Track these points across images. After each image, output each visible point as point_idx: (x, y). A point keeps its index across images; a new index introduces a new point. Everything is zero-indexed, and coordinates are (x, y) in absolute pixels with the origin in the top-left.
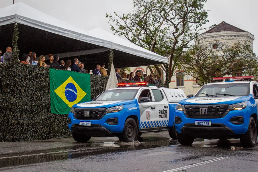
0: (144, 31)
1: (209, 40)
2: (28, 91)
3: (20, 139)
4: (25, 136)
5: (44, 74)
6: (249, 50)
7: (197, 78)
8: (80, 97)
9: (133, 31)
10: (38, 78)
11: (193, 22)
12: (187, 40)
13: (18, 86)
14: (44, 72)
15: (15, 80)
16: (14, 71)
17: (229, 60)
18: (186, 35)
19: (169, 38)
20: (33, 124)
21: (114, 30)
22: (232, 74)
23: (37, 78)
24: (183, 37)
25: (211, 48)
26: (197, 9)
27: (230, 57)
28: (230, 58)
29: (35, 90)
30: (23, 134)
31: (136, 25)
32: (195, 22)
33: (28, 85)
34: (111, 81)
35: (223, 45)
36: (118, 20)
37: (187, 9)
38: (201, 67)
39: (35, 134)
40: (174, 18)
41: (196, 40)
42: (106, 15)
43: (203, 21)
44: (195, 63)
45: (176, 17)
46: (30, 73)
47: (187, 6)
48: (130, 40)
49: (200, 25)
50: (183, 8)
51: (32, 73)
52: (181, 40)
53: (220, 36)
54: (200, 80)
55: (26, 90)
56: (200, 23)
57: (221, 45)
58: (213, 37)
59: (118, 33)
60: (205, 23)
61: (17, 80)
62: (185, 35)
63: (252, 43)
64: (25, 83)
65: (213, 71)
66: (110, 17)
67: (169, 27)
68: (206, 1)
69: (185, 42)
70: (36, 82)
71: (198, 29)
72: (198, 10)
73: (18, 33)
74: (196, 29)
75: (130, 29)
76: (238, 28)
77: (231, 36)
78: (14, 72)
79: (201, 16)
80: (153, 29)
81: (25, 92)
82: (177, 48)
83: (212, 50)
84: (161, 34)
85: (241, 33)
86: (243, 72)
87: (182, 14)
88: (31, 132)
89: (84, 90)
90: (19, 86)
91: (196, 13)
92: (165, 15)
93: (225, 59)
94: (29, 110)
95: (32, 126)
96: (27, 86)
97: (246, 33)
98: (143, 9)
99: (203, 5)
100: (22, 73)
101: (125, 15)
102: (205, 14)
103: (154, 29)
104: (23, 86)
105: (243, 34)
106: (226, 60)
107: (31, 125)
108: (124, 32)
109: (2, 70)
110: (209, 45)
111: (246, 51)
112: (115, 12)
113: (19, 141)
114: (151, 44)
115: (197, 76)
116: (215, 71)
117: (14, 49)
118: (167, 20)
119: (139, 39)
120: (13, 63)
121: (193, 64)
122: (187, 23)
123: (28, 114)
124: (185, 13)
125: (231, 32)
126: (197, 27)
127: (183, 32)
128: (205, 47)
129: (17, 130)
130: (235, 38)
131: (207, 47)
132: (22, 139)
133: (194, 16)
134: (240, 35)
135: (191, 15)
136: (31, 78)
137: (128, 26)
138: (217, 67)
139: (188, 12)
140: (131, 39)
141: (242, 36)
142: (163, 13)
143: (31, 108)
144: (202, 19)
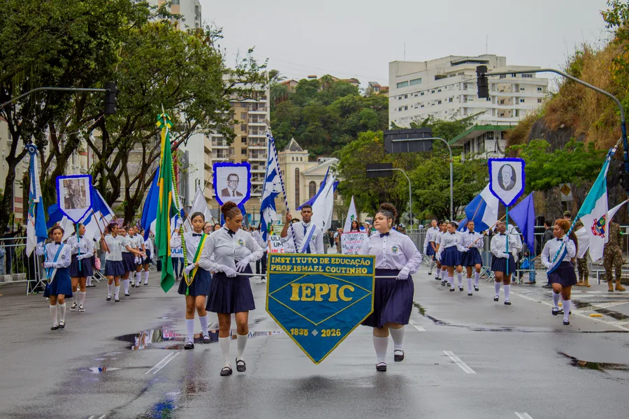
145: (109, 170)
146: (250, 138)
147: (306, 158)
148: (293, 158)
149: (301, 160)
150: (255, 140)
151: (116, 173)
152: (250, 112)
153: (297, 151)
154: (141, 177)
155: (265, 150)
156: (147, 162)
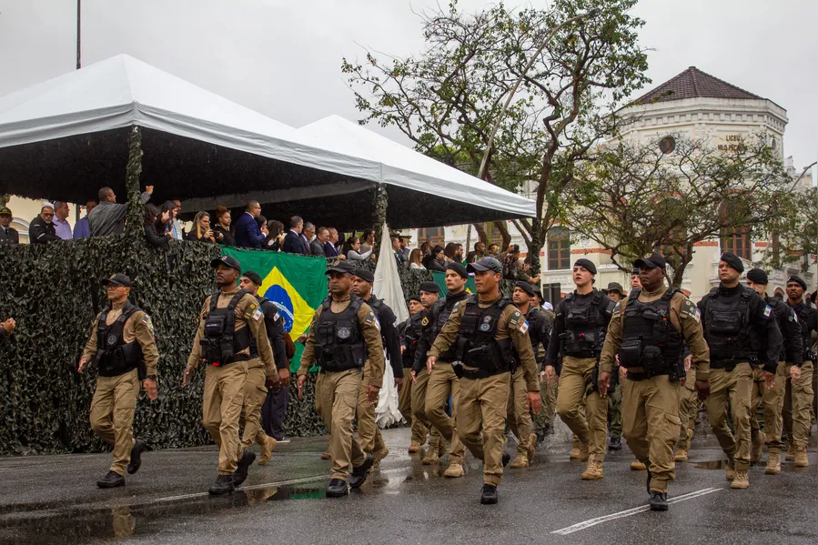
0: (460, 114)
1: (649, 124)
2: (167, 312)
3: (152, 443)
4: (164, 435)
5: (207, 263)
6: (771, 163)
7: (617, 248)
8: (299, 324)
9: (423, 111)
10: (192, 276)
11: (603, 85)
12: (586, 136)
13: (143, 301)
14: (207, 259)
15: (136, 282)
16: (132, 260)
17: (711, 194)
18: (582, 123)
19: (532, 133)
20: (181, 401)
21: (367, 109)
22: (720, 236)
23: (189, 276)
24: (573, 129)
25: (655, 154)
26: (615, 45)
27: (714, 184)
28: (715, 188)
29: (187, 309)
30: (157, 431)
31: (435, 95)
32: (610, 84)
33: (168, 294)
34: (381, 277)
35: (693, 148)
36: (377, 79)
37: (588, 49)
38: (627, 215)
39: (187, 430)
40: (547, 74)
41: (614, 135)
42: (342, 63)
43: (633, 79)
44: (610, 204)
45: (553, 71)
46: (174, 262)
47: (587, 37)
48: (413, 138)
49: (624, 91)
50: (573, 43)
51: (176, 261)
52: (569, 136)
53: (682, 114)
54: (624, 255)
55: (163, 310)
56: (623, 87)
57: (688, 148)
58: (659, 117)
59: (379, 117)
60: (639, 85)
61: (141, 283)
62: (579, 121)
63: (781, 135)
64: (161, 290)
65: (665, 228)
66: (355, 70)
67: (531, 98)
68: (644, 23)
69: (579, 143)
70: (189, 285)
71: (619, 104)
72: (620, 49)
73: (142, 153)
74: (614, 105)
75: (413, 104)
76: (737, 89)
77: (717, 113)
78: (133, 262)
79: (628, 64)
80: (486, 107)
81: (161, 315)
82: (556, 161)
83: (660, 162)
84: (509, 121)
85: (747, 103)
86: (754, 229)
87: (570, 61)
88: (178, 425)
89: (310, 304)
90: (145, 298)
91: (612, 59)
92: (521, 65)
93: (701, 190)
94: (172, 364)
95: (180, 408)
96: (167, 297)
97: (762, 104)
98: (457, 50)
99: (634, 36)
100: (152, 265)
101: (399, 64)
102: (640, 61)
103: (490, 108)
104: (157, 299)
105: (752, 107)
106: (703, 193)
107: (177, 405)
108: (397, 114)
109: (97, 255)
111: (764, 165)
112: (369, 56)
113: (150, 449)
114: (479, 151)
115: (614, 243)
116: (669, 229)
117: (131, 198)
118: (528, 79)
119: (442, 136)
120: (130, 237)
121: (603, 206)
122: (585, 88)
123: (169, 376)
124: (579, 60)
125: (716, 100)
126: (615, 98)
127: (574, 114)
128: (639, 154)
129: (143, 420)
130: (727, 119)
131: (643, 154)
132: (156, 444)
133: (606, 66)
134: (743, 109)
135: (597, 64)
136: (176, 275)
137: (410, 97)
138: (675, 215)
139: (590, 54)
140: (418, 136)
141: (750, 114)
142: (514, 59)
143: (178, 358)
144: (631, 75)
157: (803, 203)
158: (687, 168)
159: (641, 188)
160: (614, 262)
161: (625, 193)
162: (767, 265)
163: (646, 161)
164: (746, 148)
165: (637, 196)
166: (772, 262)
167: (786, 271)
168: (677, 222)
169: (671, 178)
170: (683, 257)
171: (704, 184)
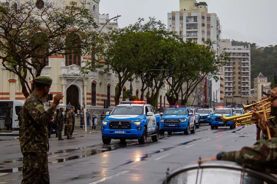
6: (88, 18)
17: (57, 32)
25: (29, 9)
27: (59, 27)
35: (48, 7)
54: (10, 62)
57: (46, 7)
63: (98, 3)
83: (31, 13)
93: (52, 29)
106: (53, 31)
110: (27, 5)
111: (84, 18)
115: (5, 56)
128: (19, 8)
131: (22, 9)
138: (37, 42)
145: (174, 91)
146: (242, 73)
147: (266, 81)
148: (261, 81)
149: (264, 81)
150: (244, 73)
151: (177, 92)
152: (242, 62)
153: (262, 78)
154: (187, 92)
155: (248, 77)
156: (189, 87)
157: (106, 38)
158: (45, 17)
159: (20, 27)
160: (4, 66)
161: (11, 29)
162: (87, 69)
163: (24, 12)
164: (76, 9)
165: (18, 31)
166: (90, 67)
167: (98, 72)
168: (38, 46)
169: (36, 22)
170: (41, 64)
171: (53, 26)
